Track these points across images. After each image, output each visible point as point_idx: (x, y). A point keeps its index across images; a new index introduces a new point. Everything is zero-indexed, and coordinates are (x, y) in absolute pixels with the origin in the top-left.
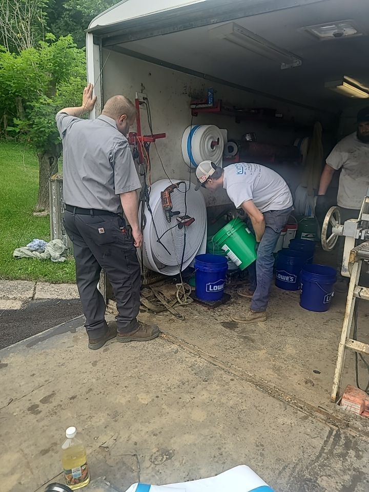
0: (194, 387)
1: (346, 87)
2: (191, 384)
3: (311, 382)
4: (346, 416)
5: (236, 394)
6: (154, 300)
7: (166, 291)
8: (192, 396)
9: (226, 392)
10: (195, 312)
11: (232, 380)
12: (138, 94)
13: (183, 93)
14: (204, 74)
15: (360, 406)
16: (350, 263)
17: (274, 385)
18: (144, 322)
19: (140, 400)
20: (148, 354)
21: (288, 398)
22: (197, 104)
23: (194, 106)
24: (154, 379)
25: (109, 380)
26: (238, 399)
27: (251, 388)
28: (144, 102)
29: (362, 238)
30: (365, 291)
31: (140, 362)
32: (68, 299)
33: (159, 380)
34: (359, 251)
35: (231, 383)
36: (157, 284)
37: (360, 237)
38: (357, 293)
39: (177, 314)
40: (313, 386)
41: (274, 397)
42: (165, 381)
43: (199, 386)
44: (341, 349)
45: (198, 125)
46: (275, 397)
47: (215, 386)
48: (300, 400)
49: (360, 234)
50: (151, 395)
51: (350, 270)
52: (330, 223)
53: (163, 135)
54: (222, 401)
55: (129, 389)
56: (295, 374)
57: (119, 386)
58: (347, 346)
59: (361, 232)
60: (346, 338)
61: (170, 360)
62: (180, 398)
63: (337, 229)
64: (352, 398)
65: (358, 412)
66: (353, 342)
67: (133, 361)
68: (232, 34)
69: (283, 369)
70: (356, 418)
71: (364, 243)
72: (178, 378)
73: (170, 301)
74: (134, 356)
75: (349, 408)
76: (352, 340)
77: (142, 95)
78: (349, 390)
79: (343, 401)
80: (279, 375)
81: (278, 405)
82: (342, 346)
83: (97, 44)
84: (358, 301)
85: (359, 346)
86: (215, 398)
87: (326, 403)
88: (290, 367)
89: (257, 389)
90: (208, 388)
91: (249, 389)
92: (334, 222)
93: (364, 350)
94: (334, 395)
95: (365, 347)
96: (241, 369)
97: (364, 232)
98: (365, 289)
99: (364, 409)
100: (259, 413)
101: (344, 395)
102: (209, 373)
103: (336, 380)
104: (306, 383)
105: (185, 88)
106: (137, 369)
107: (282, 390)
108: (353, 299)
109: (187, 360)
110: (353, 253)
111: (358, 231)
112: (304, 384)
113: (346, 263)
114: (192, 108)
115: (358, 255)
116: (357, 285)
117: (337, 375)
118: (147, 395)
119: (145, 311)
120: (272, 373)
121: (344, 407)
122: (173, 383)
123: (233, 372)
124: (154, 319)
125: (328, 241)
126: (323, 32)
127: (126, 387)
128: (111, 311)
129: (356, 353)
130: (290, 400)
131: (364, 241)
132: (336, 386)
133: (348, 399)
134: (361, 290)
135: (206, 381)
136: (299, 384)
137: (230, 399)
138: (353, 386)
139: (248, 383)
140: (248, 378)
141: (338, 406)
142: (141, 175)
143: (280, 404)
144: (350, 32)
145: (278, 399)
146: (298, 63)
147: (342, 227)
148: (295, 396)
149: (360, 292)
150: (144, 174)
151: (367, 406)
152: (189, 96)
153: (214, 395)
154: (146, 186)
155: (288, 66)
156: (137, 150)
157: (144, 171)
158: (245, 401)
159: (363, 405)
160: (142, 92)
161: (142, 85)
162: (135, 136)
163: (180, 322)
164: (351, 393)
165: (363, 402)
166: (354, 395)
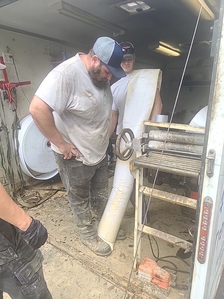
1: (161, 48)
3: (124, 255)
4: (142, 283)
5: (65, 273)
9: (58, 272)
10: (58, 206)
11: (66, 260)
12: (4, 53)
13: (45, 53)
14: (60, 40)
15: (150, 275)
23: (54, 62)
26: (66, 277)
27: (78, 266)
30: (147, 190)
34: (136, 162)
35: (64, 263)
37: (142, 150)
38: (141, 191)
40: (125, 258)
41: (93, 272)
44: (136, 233)
46: (95, 271)
49: (142, 148)
51: (134, 175)
53: (29, 83)
54: (53, 280)
58: (140, 230)
59: (142, 146)
60: (138, 223)
63: (128, 145)
64: (145, 269)
65: (150, 279)
66: (144, 227)
68: (62, 9)
70: (147, 284)
75: (143, 276)
77: (8, 54)
78: (144, 261)
79: (139, 272)
81: (95, 279)
82: (136, 230)
89: (83, 267)
92: (126, 139)
93: (150, 233)
94: (135, 266)
97: (144, 146)
98: (146, 188)
99: (153, 277)
100: (79, 288)
101: (140, 266)
102: (51, 256)
105: (46, 50)
107: (101, 265)
108: (139, 196)
110: (131, 163)
112: (119, 257)
121: (140, 276)
126: (131, 9)
130: (105, 272)
133: (143, 270)
134: (144, 189)
135: (46, 264)
136: (115, 258)
137: (60, 277)
138: (148, 258)
139: (78, 261)
140: (80, 256)
141: (136, 275)
142: (13, 111)
143: (96, 278)
144: (147, 8)
145: (96, 274)
146: (123, 32)
147: (132, 143)
148: (109, 269)
149: (143, 190)
150: (15, 110)
151: (155, 275)
152: (50, 55)
153: (48, 276)
154: (17, 119)
155: (117, 35)
156: (6, 93)
157: (14, 108)
158: (71, 278)
159: (152, 274)
160: (8, 52)
161: (7, 47)
162: (4, 83)
163: (44, 215)
164: (145, 265)
165: (152, 271)
166: (147, 266)
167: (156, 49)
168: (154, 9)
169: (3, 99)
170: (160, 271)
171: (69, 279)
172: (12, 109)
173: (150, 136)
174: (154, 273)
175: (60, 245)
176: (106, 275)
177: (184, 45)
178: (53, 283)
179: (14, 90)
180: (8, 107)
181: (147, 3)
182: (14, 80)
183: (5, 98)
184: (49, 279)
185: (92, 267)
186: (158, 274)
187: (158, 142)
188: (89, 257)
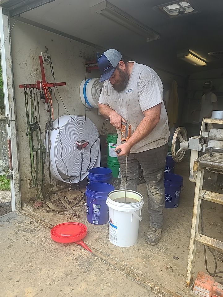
0: (75, 279)
2: (74, 275)
3: (171, 268)
5: (109, 284)
6: (59, 202)
7: (70, 195)
8: (72, 288)
9: (101, 282)
11: (108, 270)
12: (42, 53)
13: (79, 56)
14: (94, 44)
15: (209, 291)
16: (194, 171)
17: (141, 273)
18: (47, 221)
19: (26, 294)
20: (43, 249)
21: (152, 285)
22: (89, 64)
23: (87, 66)
24: (43, 273)
25: (5, 275)
26: (110, 289)
27: (122, 277)
28: (48, 60)
29: (204, 151)
30: (208, 194)
31: (35, 256)
32: (3, 202)
33: (47, 273)
34: (201, 161)
35: (106, 273)
36: (65, 190)
37: (202, 150)
38: (201, 196)
39: (74, 213)
40: (173, 271)
41: (140, 285)
42: (52, 274)
43: (80, 278)
44: (192, 242)
45: (91, 78)
46: (142, 284)
47: (93, 277)
48: (162, 287)
49: (202, 148)
50: (37, 289)
51: (195, 177)
52: (178, 139)
53: (64, 84)
54: (96, 291)
55: (19, 283)
56: (159, 261)
57: (12, 280)
58: (197, 240)
59: (202, 146)
60: (195, 233)
61: (60, 253)
62: (61, 291)
63: (184, 144)
64: (202, 285)
65: (208, 296)
66: (201, 236)
67: (29, 256)
69: (150, 256)
71: (205, 155)
72: (63, 270)
73: (72, 203)
74: (31, 251)
75: (200, 293)
76: (200, 235)
77: (47, 55)
78: (200, 276)
79: (195, 287)
80: (146, 263)
81: (143, 293)
82: (193, 240)
83: (6, 15)
84: (204, 202)
85: (206, 240)
86: (91, 289)
87: (183, 288)
88: (155, 255)
89: (127, 278)
90: (87, 279)
91: (121, 277)
92: (181, 139)
93: (210, 244)
94: (188, 281)
95: (211, 241)
96: (116, 259)
97: (204, 146)
98: (208, 192)
99: (213, 294)
101: (196, 281)
102: (90, 264)
103: (189, 269)
104: (167, 269)
105: (80, 53)
106: (30, 264)
107: (148, 277)
108: (199, 201)
109: (74, 252)
110: (195, 162)
111: (200, 145)
112: (165, 270)
113: (192, 171)
114: (87, 67)
115: (200, 164)
116: (201, 189)
117: (190, 264)
118: (33, 289)
119: (50, 211)
120: (141, 261)
121: (196, 292)
122: (59, 276)
123: (110, 261)
124: (56, 218)
125: (176, 154)
126: (172, 12)
127: (17, 282)
128: (24, 212)
129: (204, 245)
130: (153, 286)
131: (205, 153)
132: (190, 273)
133: (200, 285)
134: (205, 193)
135: (86, 272)
136: (161, 270)
137: (104, 289)
138: (203, 273)
139: (120, 272)
140: (121, 266)
141: (191, 291)
142: (47, 111)
143: (145, 292)
144: (191, 10)
145: (144, 287)
146: (157, 37)
147: (188, 143)
148: (158, 282)
149: (204, 195)
150: (49, 111)
151: (215, 291)
152: (84, 58)
153: (90, 286)
154: (51, 119)
155: (151, 40)
156: (42, 93)
157: (49, 108)
158: (116, 290)
159: (212, 291)
160: (46, 53)
161: (46, 47)
162: (41, 83)
163: (75, 220)
164: (201, 279)
165: (211, 288)
166: (204, 282)
167: (185, 57)
168: (197, 12)
169: (39, 99)
170: (219, 288)
171: (114, 290)
172: (47, 109)
173: (211, 135)
174: (214, 290)
175: (97, 252)
176: (154, 289)
177: (213, 54)
178: (97, 295)
179: (50, 90)
180: (43, 108)
181: (192, 5)
182: (50, 80)
183: (41, 98)
184: (92, 290)
185: (138, 279)
186: (219, 291)
187: (220, 141)
188: (133, 268)
